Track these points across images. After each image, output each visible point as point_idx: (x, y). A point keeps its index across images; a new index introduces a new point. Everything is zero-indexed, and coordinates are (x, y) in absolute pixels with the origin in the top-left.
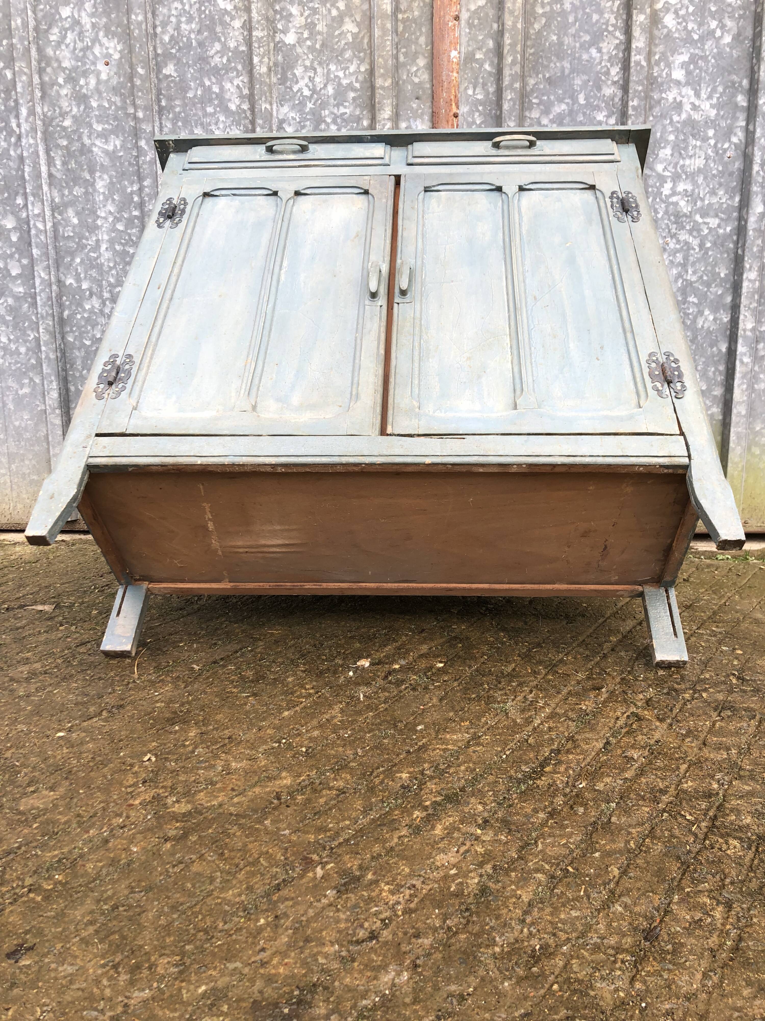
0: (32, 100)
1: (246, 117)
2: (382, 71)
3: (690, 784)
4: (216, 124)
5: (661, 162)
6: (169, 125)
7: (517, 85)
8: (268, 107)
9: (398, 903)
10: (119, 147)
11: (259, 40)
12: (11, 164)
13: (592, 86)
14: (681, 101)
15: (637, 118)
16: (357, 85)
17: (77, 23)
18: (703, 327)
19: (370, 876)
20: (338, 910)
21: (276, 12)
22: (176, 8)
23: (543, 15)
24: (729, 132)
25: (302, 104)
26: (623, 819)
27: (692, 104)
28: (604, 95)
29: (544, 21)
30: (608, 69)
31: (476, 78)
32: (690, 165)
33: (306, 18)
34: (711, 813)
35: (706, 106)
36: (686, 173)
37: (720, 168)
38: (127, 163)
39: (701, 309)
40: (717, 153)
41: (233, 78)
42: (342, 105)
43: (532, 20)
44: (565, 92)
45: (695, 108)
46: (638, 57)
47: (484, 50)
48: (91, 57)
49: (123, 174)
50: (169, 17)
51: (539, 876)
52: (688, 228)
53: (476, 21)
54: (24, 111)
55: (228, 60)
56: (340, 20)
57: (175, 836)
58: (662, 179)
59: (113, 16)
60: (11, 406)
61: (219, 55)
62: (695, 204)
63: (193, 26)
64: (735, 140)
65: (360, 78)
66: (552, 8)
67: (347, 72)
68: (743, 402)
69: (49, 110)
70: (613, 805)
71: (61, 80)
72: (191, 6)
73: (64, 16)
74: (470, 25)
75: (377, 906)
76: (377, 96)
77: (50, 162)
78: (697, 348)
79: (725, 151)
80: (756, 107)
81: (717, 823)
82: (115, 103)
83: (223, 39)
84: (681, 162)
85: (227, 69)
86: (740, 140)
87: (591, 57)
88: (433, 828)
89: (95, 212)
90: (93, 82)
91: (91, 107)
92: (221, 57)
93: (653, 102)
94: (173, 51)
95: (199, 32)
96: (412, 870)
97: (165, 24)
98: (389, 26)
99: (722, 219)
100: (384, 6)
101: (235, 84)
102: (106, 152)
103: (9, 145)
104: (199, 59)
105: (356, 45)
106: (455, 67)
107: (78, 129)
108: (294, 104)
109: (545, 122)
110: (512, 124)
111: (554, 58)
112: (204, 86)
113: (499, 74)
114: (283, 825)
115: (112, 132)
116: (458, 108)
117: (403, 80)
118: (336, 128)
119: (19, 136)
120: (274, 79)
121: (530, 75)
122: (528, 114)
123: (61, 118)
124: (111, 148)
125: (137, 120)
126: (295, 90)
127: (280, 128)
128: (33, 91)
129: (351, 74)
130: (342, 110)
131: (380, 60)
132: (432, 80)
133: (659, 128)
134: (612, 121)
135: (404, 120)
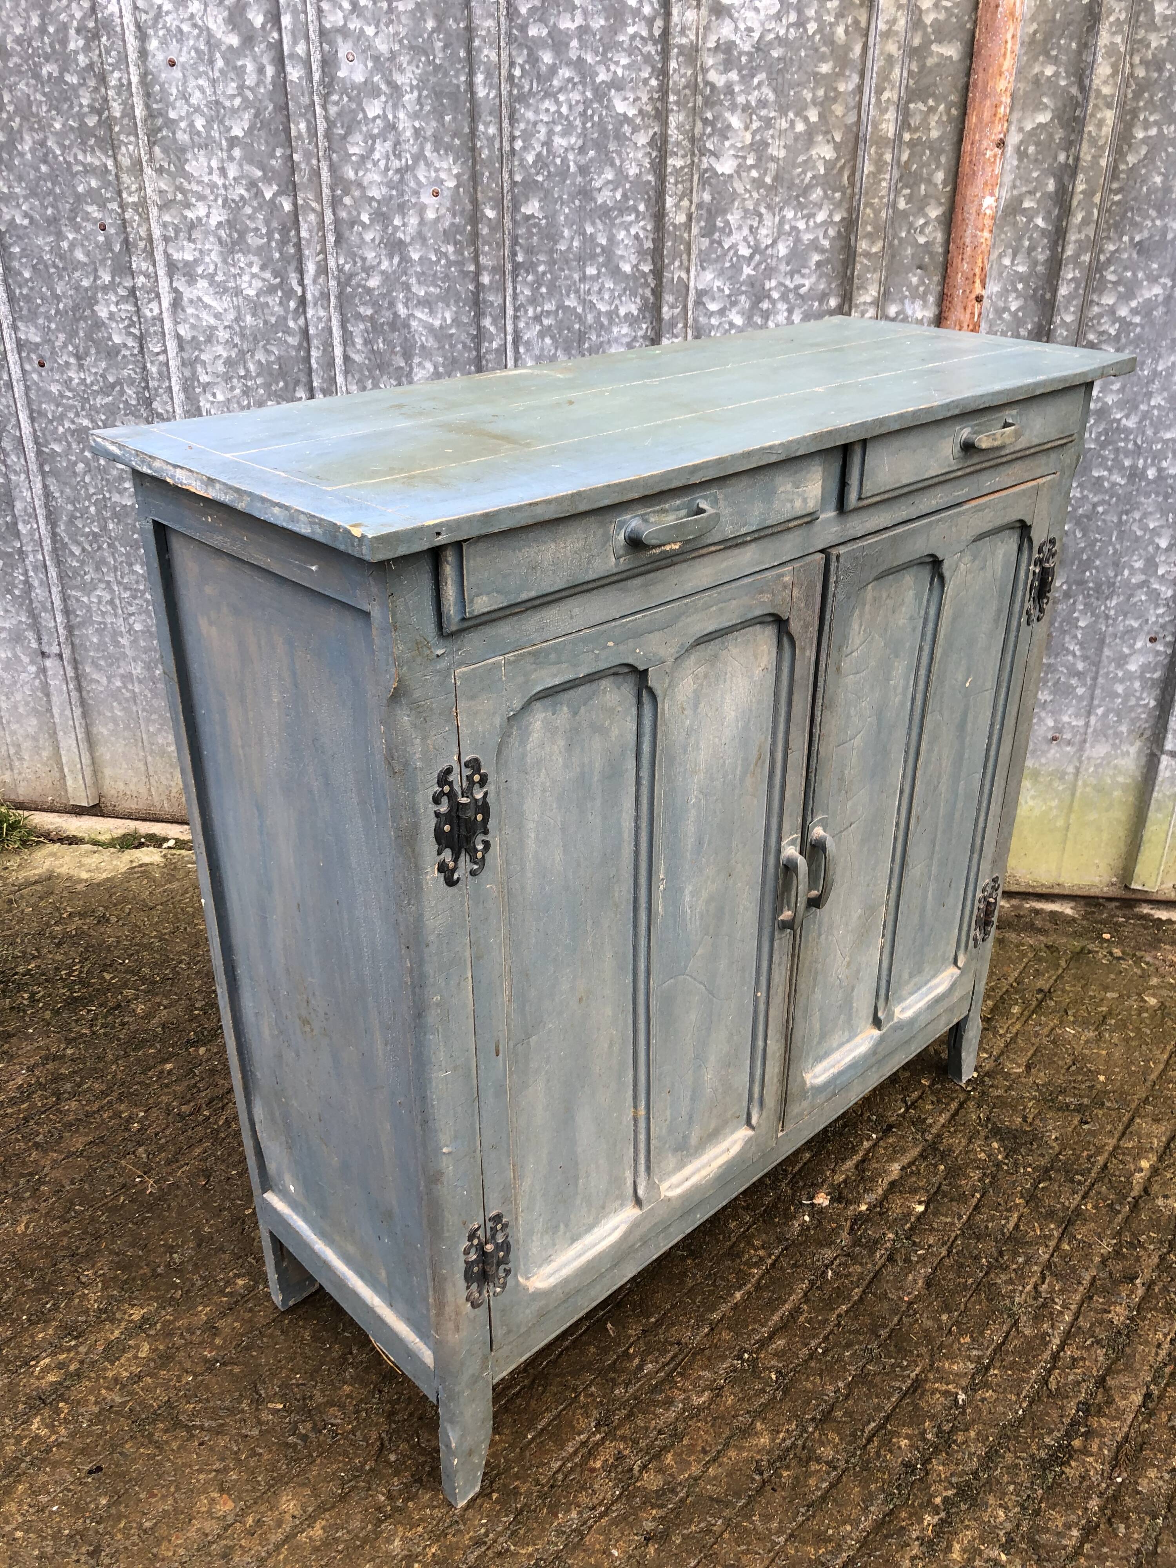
0: (323, 251)
1: (646, 284)
2: (869, 228)
4: (600, 292)
6: (527, 292)
7: (1086, 258)
8: (684, 275)
10: (449, 321)
11: (677, 171)
12: (290, 340)
16: (826, 243)
17: (392, 127)
21: (705, 121)
22: (547, 110)
23: (1144, 141)
25: (736, 268)
29: (1143, 152)
31: (1020, 239)
33: (754, 134)
38: (460, 346)
41: (631, 223)
42: (799, 272)
43: (1125, 148)
44: (1162, 267)
47: (1038, 195)
48: (412, 184)
49: (454, 361)
50: (535, 124)
53: (1031, 149)
54: (311, 268)
55: (624, 195)
56: (809, 138)
57: (655, 1532)
59: (448, 118)
61: (611, 187)
63: (573, 140)
65: (832, 232)
66: (1160, 130)
67: (811, 223)
69: (346, 262)
71: (365, 218)
72: (570, 107)
73: (370, 115)
74: (1021, 154)
76: (858, 267)
77: (347, 339)
82: (445, 255)
83: (618, 162)
85: (622, 208)
90: (413, 221)
91: (410, 260)
92: (614, 190)
94: (540, 178)
95: (582, 150)
97: (527, 136)
98: (888, 157)
100: (884, 126)
101: (633, 232)
102: (430, 329)
103: (287, 311)
104: (579, 193)
105: (828, 181)
106: (988, 222)
107: (389, 292)
108: (722, 269)
109: (1123, 312)
110: (1069, 318)
111: (1153, 213)
112: (584, 234)
113: (1058, 235)
114: (775, 1525)
115: (439, 298)
116: (984, 287)
117: (901, 240)
118: (785, 307)
119: (302, 301)
120: (695, 231)
121: (1108, 238)
122: (1095, 298)
123: (364, 275)
124: (437, 323)
125: (479, 286)
126: (726, 247)
127: (699, 303)
128: (324, 236)
129: (817, 226)
130: (798, 280)
131: (868, 210)
132: (947, 242)
135: (895, 301)
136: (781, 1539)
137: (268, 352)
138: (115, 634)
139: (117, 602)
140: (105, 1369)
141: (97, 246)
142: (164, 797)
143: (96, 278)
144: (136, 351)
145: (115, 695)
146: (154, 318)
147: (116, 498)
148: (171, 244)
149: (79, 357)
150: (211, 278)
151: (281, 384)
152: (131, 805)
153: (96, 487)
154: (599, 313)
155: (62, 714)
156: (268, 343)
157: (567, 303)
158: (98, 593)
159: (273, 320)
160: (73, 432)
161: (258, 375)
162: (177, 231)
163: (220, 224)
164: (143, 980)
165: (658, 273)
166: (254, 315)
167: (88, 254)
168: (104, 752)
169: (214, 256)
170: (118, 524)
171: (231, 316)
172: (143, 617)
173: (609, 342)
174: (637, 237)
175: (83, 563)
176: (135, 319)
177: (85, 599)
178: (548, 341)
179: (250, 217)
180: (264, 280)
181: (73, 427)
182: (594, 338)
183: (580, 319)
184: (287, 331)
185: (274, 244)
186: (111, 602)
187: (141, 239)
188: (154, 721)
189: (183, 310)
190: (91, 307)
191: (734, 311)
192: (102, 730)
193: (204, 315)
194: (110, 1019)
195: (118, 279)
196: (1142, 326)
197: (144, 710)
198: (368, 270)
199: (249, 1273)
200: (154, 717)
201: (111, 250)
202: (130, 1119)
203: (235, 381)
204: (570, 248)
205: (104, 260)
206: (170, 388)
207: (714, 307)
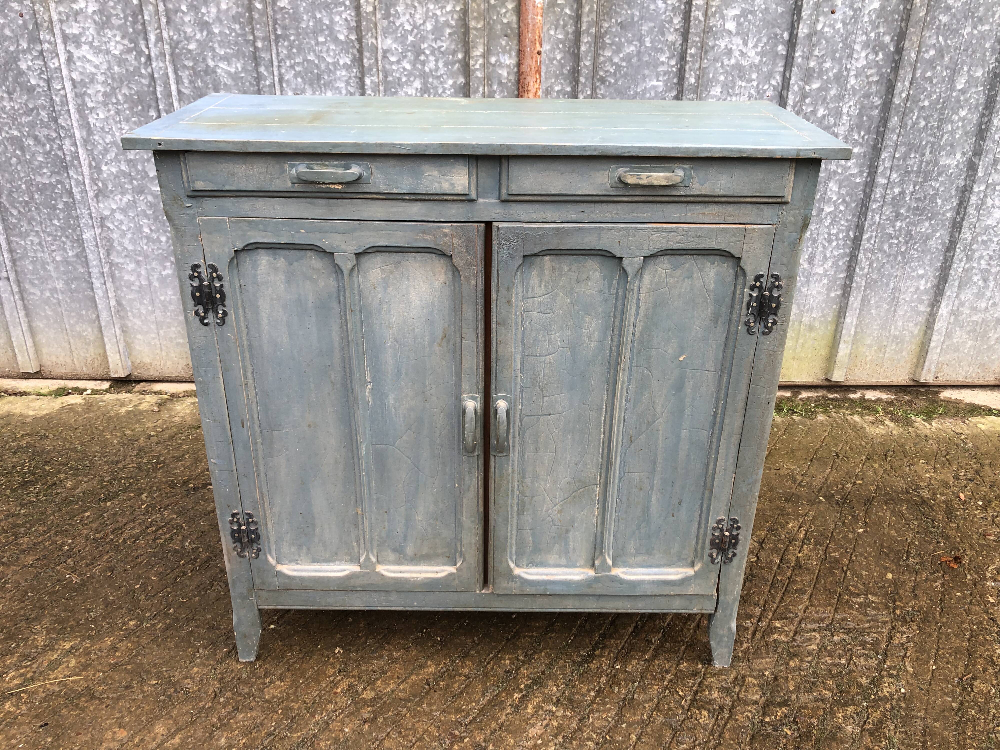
0: (159, 27)
1: (354, 47)
2: (475, 14)
3: (685, 664)
4: (327, 51)
5: (712, 98)
6: (285, 52)
7: (593, 30)
10: (240, 69)
12: (143, 81)
13: (657, 32)
14: (731, 48)
15: (693, 64)
16: (453, 23)
24: (770, 75)
25: (404, 37)
26: (642, 696)
27: (741, 51)
28: (667, 40)
30: (672, 19)
31: (558, 20)
34: (694, 688)
35: (752, 53)
38: (248, 84)
40: (758, 92)
41: (342, 12)
42: (440, 39)
44: (634, 36)
45: (742, 54)
46: (697, 13)
51: (590, 743)
54: (152, 38)
57: (369, 718)
60: (156, 284)
64: (773, 82)
65: (456, 16)
67: (444, 11)
69: (174, 34)
70: (636, 684)
71: (184, 8)
76: (471, 36)
77: (179, 81)
79: (765, 91)
80: (793, 58)
81: (698, 698)
82: (234, 30)
84: (729, 99)
86: (778, 83)
87: (657, 7)
88: (526, 707)
90: (214, 10)
91: (214, 33)
93: (708, 48)
96: (515, 742)
101: (344, 17)
102: (229, 73)
103: (140, 63)
106: (540, 11)
107: (203, 52)
108: (396, 37)
109: (616, 60)
110: (588, 63)
111: (625, 6)
112: (316, 18)
113: (578, 18)
114: (434, 707)
115: (233, 56)
116: (541, 47)
117: (494, 20)
118: (434, 58)
119: (149, 58)
120: (379, 16)
121: (605, 20)
122: (601, 52)
123: (186, 42)
125: (256, 48)
126: (397, 25)
127: (385, 57)
128: (159, 19)
129: (447, 13)
130: (439, 43)
131: (474, 4)
132: (519, 22)
133: (712, 69)
134: (673, 62)
135: (494, 55)
136: (438, 713)
137: (130, 88)
138: (44, 264)
139: (44, 243)
140: (49, 675)
141: (19, 26)
142: (82, 364)
143: (18, 45)
144: (46, 89)
145: (47, 302)
146: (56, 69)
147: (39, 179)
148: (64, 24)
149: (9, 93)
150: (91, 44)
151: (140, 108)
152: (62, 371)
153: (25, 172)
154: (328, 63)
155: (11, 315)
156: (129, 83)
157: (309, 58)
158: (31, 238)
159: (131, 69)
160: (8, 139)
161: (125, 102)
162: (68, 17)
163: (94, 12)
164: (71, 468)
165: (360, 40)
166: (119, 66)
167: (12, 31)
168: (41, 338)
169: (91, 31)
170: (41, 195)
171: (105, 67)
172: (61, 252)
173: (335, 80)
174: (346, 19)
175: (19, 220)
176: (44, 69)
177: (22, 243)
178: (299, 80)
179: (112, 8)
180: (124, 45)
181: (8, 136)
182: (326, 77)
183: (317, 67)
184: (141, 76)
185: (128, 24)
186: (40, 244)
187: (45, 21)
188: (73, 317)
189: (74, 64)
190: (16, 62)
191: (405, 61)
192: (39, 324)
193: (88, 66)
194: (49, 491)
195: (32, 46)
196: (627, 68)
197: (66, 310)
198: (188, 39)
199: (137, 618)
200: (73, 314)
201: (27, 29)
202: (63, 544)
203: (110, 106)
204: (308, 26)
205: (22, 35)
206: (68, 111)
207: (393, 59)
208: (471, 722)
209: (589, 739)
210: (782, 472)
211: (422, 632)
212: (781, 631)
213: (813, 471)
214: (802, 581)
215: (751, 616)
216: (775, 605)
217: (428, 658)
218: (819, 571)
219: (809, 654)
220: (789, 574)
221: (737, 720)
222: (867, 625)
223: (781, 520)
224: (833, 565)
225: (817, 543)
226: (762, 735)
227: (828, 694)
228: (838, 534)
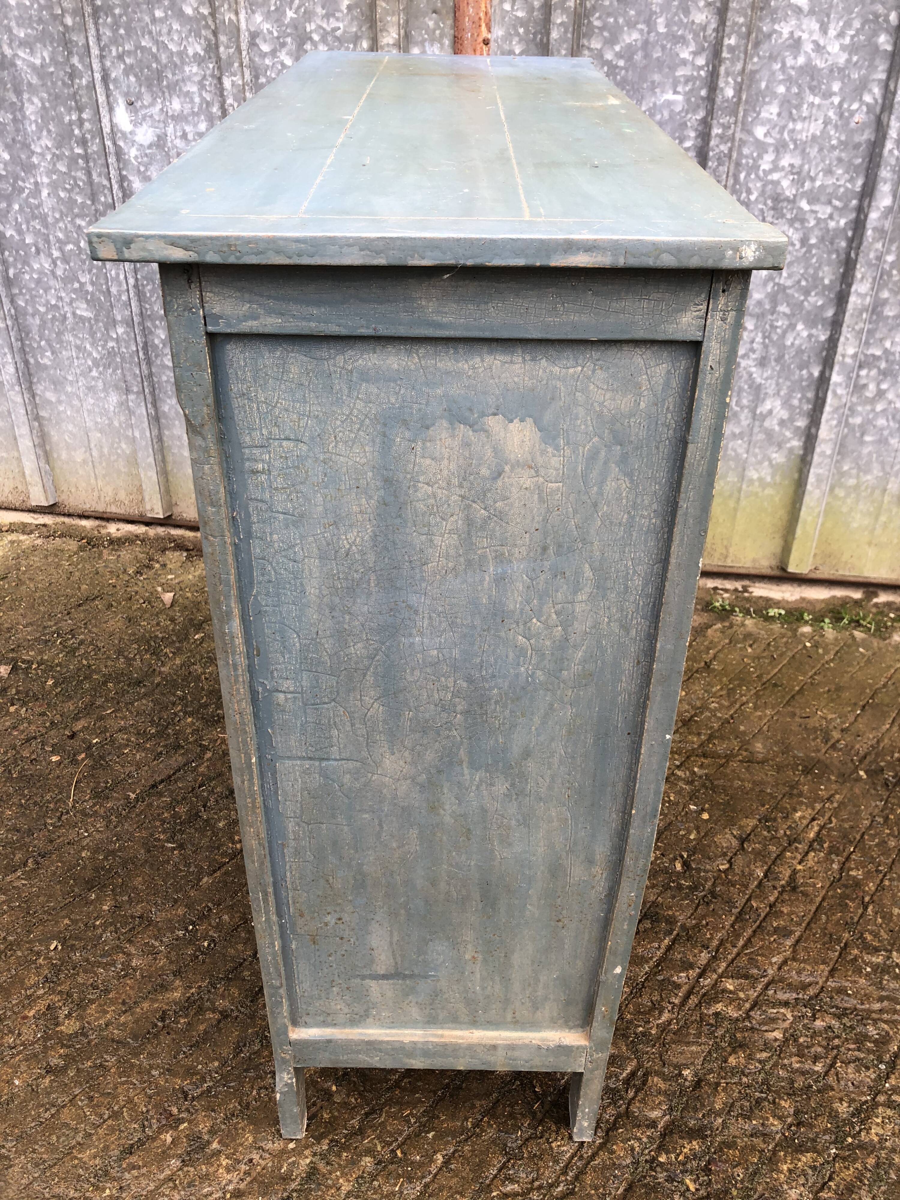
1: (207, 26)
4: (169, 33)
5: (763, 124)
6: (109, 33)
9: (230, 1181)
10: (48, 61)
13: (678, 8)
14: (800, 38)
15: (733, 63)
18: (792, 344)
19: (215, 1145)
20: (175, 1187)
24: (863, 86)
25: (280, 11)
27: (815, 42)
28: (693, 22)
32: (801, 131)
35: (834, 48)
36: (795, 142)
37: (843, 138)
38: (59, 83)
39: (793, 321)
40: (841, 115)
42: (333, 15)
44: (639, 13)
45: (819, 48)
49: (57, 97)
51: (368, 1159)
52: (789, 216)
58: (761, 147)
62: (803, 186)
64: (868, 98)
68: (831, 440)
75: (210, 1185)
76: (379, 11)
78: (782, 369)
79: (852, 114)
84: (791, 125)
86: (876, 100)
89: (28, 146)
93: (761, 36)
96: (255, 1140)
99: (836, 208)
102: (33, 66)
108: (269, 11)
109: (609, 56)
114: (157, 1061)
115: (37, 39)
116: (489, 31)
118: (325, 48)
122: (586, 43)
124: (38, 62)
125: (65, 26)
127: (252, 44)
130: (333, 23)
133: (765, 74)
134: (701, 61)
135: (416, 44)
136: (158, 1073)
154: (172, 53)
157: (143, 44)
165: (214, 15)
173: (183, 80)
178: (132, 79)
182: (170, 76)
183: (157, 58)
191: (283, 52)
196: (626, 69)
207: (265, 48)
208: (202, 1093)
209: (370, 1152)
210: (813, 722)
211: (186, 929)
212: (733, 999)
213: (860, 725)
214: (789, 915)
215: (691, 966)
216: (735, 950)
217: (177, 973)
218: (824, 899)
219: (767, 1046)
220: (772, 899)
221: (613, 1152)
222: (877, 1006)
223: (786, 803)
224: (847, 892)
225: (833, 850)
226: (645, 1186)
227: (775, 1125)
228: (873, 837)
